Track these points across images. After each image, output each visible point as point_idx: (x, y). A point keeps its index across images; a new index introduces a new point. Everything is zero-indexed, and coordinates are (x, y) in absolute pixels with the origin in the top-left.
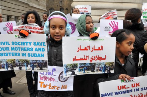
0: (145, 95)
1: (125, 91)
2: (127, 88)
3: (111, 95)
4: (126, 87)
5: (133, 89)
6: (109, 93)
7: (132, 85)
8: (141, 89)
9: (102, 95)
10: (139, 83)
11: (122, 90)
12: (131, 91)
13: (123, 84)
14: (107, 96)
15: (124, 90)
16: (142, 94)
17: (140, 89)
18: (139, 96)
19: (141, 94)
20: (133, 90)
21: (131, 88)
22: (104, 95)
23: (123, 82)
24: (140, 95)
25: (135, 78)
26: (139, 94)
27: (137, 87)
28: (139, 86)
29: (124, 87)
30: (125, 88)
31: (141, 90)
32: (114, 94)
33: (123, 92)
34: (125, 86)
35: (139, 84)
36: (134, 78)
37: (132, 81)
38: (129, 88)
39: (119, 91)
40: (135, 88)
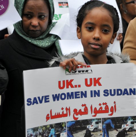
0: (112, 107)
1: (72, 93)
2: (76, 86)
3: (46, 102)
4: (73, 83)
5: (88, 90)
6: (43, 97)
7: (86, 80)
8: (105, 91)
9: (28, 101)
10: (99, 79)
11: (66, 91)
12: (84, 94)
13: (69, 77)
14: (37, 103)
15: (70, 90)
16: (106, 104)
17: (102, 93)
18: (101, 108)
19: (104, 104)
20: (89, 94)
21: (84, 88)
22: (32, 101)
23: (67, 73)
24: (102, 106)
25: (93, 67)
26: (100, 105)
27: (97, 88)
28: (100, 85)
29: (69, 84)
30: (72, 87)
31: (105, 95)
32: (51, 99)
33: (68, 93)
34: (72, 81)
35: (100, 81)
36: (91, 65)
37: (87, 71)
38: (79, 86)
39: (61, 92)
40: (93, 88)
